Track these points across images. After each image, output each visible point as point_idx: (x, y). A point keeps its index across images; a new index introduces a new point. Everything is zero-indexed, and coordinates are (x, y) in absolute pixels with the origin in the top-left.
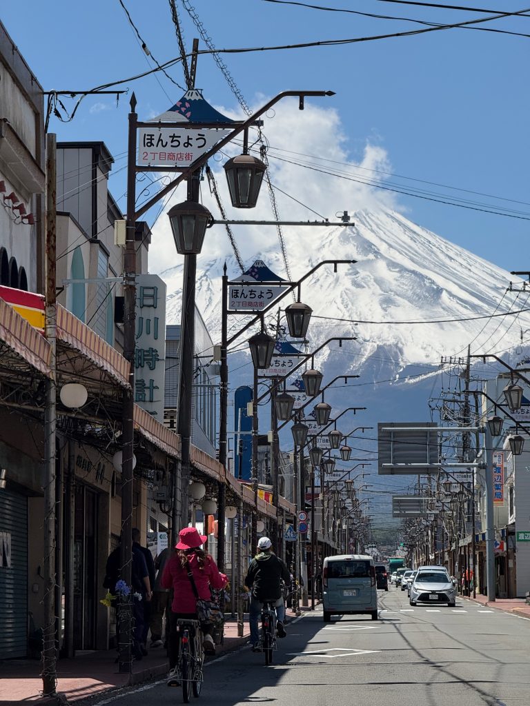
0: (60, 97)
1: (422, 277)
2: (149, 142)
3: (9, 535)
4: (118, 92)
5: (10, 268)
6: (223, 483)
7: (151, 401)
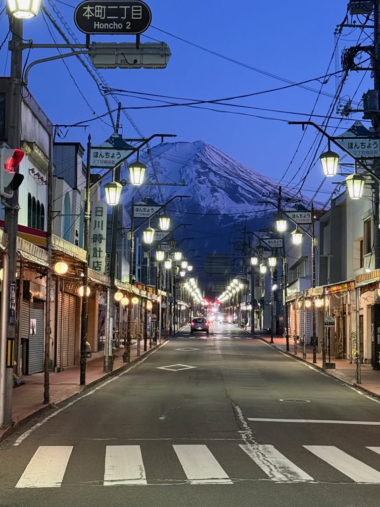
0: (60, 128)
1: (230, 180)
2: (96, 155)
3: (35, 320)
4: (85, 126)
5: (36, 205)
6: (131, 293)
7: (100, 257)
